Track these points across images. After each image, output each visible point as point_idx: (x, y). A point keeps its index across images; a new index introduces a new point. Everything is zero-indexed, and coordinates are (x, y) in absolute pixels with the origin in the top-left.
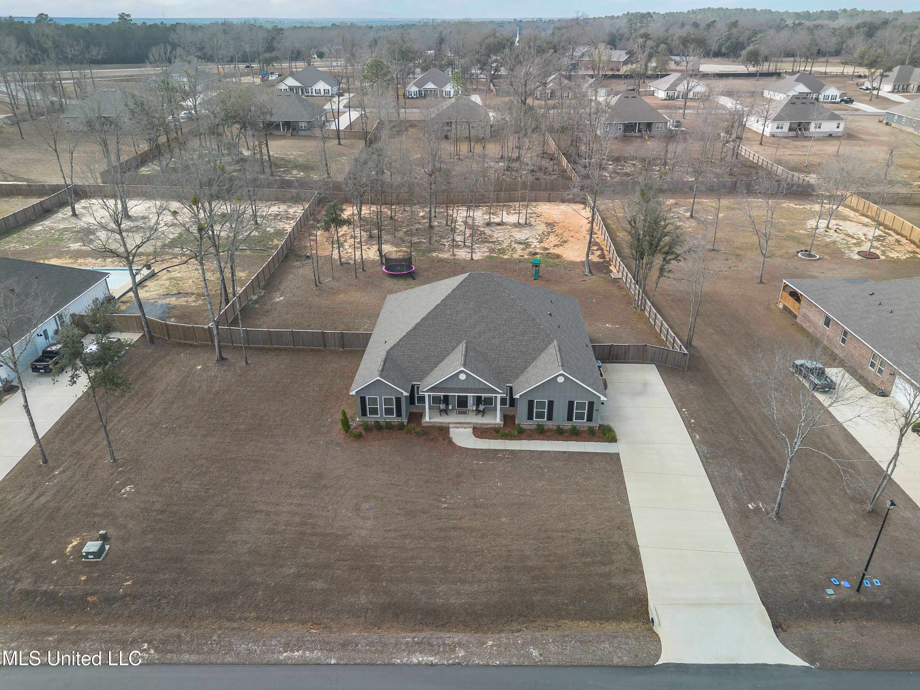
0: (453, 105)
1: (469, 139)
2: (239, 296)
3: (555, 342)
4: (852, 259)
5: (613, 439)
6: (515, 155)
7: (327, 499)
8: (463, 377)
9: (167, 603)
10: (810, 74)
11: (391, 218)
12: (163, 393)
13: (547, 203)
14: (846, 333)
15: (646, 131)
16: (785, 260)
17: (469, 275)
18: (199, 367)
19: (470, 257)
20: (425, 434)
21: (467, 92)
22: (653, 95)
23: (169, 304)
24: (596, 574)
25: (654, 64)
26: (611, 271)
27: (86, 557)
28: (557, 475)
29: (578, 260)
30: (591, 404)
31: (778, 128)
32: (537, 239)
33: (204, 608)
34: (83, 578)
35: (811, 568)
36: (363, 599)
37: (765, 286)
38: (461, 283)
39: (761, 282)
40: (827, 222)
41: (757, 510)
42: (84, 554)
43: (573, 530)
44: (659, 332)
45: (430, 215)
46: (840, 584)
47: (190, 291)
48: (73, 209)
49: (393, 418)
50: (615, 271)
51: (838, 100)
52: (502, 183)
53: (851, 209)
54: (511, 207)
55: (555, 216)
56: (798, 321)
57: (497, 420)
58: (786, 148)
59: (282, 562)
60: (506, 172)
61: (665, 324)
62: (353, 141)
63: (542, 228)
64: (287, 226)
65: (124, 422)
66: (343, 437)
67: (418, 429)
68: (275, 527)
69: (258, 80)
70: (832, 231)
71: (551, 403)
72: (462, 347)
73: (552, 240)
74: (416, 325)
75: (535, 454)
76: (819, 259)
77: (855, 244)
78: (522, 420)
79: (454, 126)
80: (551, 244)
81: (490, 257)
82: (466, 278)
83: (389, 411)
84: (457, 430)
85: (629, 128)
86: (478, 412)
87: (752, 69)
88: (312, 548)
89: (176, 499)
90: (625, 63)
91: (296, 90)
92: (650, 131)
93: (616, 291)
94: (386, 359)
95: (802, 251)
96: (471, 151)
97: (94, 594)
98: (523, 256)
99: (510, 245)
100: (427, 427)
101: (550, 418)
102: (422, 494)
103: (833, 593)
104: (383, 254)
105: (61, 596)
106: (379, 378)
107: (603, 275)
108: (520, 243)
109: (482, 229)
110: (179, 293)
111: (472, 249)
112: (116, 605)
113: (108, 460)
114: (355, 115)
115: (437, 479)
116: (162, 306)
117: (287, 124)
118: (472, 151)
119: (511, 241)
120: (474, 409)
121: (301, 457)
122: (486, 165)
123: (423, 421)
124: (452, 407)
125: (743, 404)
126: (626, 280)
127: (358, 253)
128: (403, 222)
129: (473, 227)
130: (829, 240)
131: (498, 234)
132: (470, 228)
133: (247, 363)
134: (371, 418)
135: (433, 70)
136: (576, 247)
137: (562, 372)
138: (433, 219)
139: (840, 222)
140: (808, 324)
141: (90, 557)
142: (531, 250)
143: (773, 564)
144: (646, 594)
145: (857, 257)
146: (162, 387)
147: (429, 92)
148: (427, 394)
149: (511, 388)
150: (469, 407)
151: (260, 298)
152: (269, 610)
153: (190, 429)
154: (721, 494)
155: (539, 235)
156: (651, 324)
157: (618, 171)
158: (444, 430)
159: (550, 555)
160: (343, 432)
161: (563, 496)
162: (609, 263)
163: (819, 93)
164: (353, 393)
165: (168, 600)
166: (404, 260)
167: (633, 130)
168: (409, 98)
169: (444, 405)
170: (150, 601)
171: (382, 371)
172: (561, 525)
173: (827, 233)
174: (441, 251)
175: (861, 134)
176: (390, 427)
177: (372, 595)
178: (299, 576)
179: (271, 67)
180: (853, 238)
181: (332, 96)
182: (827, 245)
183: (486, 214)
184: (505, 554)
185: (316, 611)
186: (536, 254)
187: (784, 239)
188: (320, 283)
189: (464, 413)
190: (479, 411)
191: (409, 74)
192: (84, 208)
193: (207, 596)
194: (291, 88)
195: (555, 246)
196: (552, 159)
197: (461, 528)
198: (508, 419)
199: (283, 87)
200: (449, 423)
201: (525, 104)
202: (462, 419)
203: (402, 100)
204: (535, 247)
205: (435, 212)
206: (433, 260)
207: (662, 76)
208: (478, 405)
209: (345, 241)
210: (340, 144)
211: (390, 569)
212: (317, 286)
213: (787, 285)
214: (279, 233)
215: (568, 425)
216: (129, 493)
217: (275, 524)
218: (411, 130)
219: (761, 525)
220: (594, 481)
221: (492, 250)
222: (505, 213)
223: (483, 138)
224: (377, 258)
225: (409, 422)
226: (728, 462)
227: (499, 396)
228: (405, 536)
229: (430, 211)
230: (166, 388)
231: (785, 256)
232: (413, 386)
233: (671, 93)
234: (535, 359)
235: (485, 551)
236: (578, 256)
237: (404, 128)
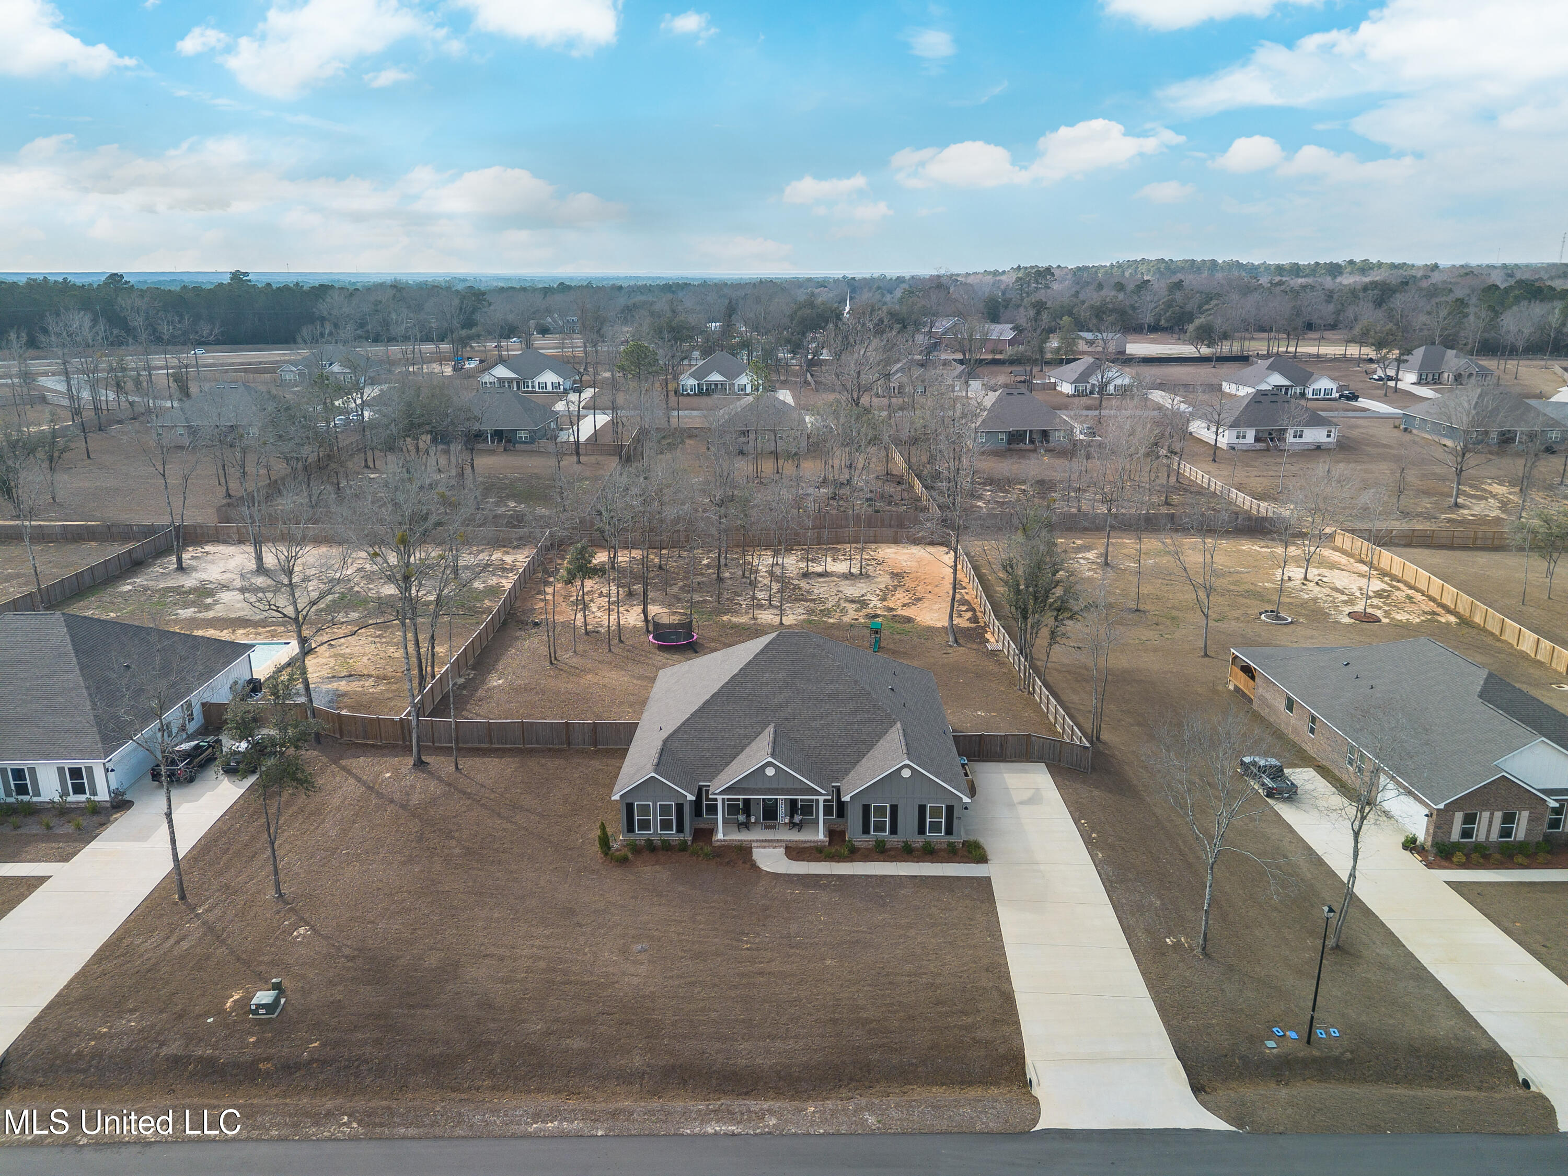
0: (750, 407)
1: (775, 454)
2: (440, 678)
3: (899, 725)
4: (1340, 623)
5: (982, 859)
6: (844, 477)
7: (582, 940)
8: (770, 771)
9: (369, 1070)
10: (1295, 357)
11: (660, 567)
12: (338, 809)
13: (893, 545)
14: (1313, 719)
15: (1042, 442)
16: (1241, 625)
17: (778, 635)
18: (388, 775)
19: (778, 621)
20: (718, 856)
21: (771, 388)
22: (1055, 389)
23: (337, 690)
24: (955, 1026)
25: (1055, 344)
26: (987, 641)
27: (255, 1012)
28: (904, 906)
29: (939, 625)
30: (950, 809)
31: (1238, 437)
32: (878, 595)
33: (420, 1075)
34: (251, 1040)
35: (1247, 1016)
36: (638, 1061)
37: (1211, 660)
38: (767, 645)
39: (1206, 655)
40: (1303, 571)
41: (1177, 946)
42: (253, 1007)
43: (925, 974)
44: (1053, 721)
45: (719, 562)
46: (1284, 1035)
47: (365, 672)
48: (180, 560)
49: (672, 834)
50: (992, 640)
51: (1335, 395)
52: (824, 516)
53: (1343, 553)
54: (839, 550)
55: (905, 564)
56: (1255, 706)
57: (821, 836)
58: (1252, 466)
59: (524, 1017)
60: (831, 502)
61: (1061, 710)
62: (600, 458)
63: (884, 580)
64: (504, 581)
65: (288, 847)
66: (600, 861)
67: (707, 849)
68: (512, 974)
69: (448, 371)
70: (1312, 584)
71: (894, 809)
72: (769, 733)
73: (901, 597)
74: (704, 704)
75: (873, 880)
76: (1291, 623)
77: (1345, 602)
78: (854, 834)
79: (752, 436)
80: (899, 603)
81: (809, 622)
82: (774, 639)
83: (666, 825)
84: (762, 850)
85: (1015, 438)
86: (793, 825)
87: (1205, 351)
88: (565, 1000)
89: (371, 942)
90: (1012, 342)
91: (509, 383)
92: (1048, 441)
93: (991, 666)
94: (662, 750)
95: (1267, 611)
96: (778, 472)
97: (268, 1059)
98: (857, 619)
99: (838, 605)
100: (720, 847)
101: (894, 831)
102: (715, 933)
103: (1275, 1046)
104: (650, 618)
105: (222, 1063)
106: (653, 774)
107: (975, 646)
108: (853, 601)
109: (797, 582)
110: (350, 676)
111: (781, 610)
112: (298, 1074)
113: (271, 894)
114: (603, 419)
115: (735, 913)
116: (328, 692)
117: (499, 435)
118: (780, 471)
119: (840, 599)
120: (787, 821)
121: (543, 888)
122: (801, 491)
123: (715, 838)
124: (756, 819)
125: (1170, 816)
126: (1008, 652)
127: (614, 617)
128: (678, 574)
129: (783, 580)
130: (1307, 596)
131: (820, 589)
132: (778, 581)
133: (457, 768)
134: (640, 835)
135: (718, 354)
136: (937, 606)
137: (907, 762)
138: (722, 568)
139: (1325, 572)
140: (1267, 710)
141: (261, 1011)
142: (869, 611)
143: (1195, 1010)
144: (1021, 1050)
145: (1347, 620)
146: (336, 801)
147: (713, 387)
148: (720, 797)
149: (838, 790)
150: (780, 820)
151: (469, 681)
152: (509, 1077)
153: (381, 856)
154: (1129, 926)
155: (881, 590)
156: (1042, 710)
157: (999, 499)
158: (744, 851)
159: (892, 1004)
160: (600, 855)
161: (912, 932)
162: (984, 629)
163: (1305, 386)
164: (616, 797)
165: (370, 1065)
166: (681, 625)
167: (1023, 440)
168: (683, 395)
169: (744, 816)
170: (346, 1067)
171: (658, 765)
172: (908, 967)
173: (1305, 587)
174: (736, 613)
175: (1367, 445)
176: (667, 847)
177: (649, 1055)
178: (548, 1033)
179: (468, 349)
180: (1343, 593)
181: (566, 392)
182: (1304, 604)
183: (801, 560)
184: (831, 1003)
185: (573, 1076)
186: (876, 616)
187: (1242, 595)
188: (556, 659)
189: (774, 827)
190: (795, 825)
191: (682, 359)
192: (194, 558)
193: (424, 1060)
194: (501, 381)
195: (904, 605)
196: (899, 483)
197: (769, 973)
198: (835, 835)
199: (487, 378)
200: (752, 841)
201: (857, 405)
202: (769, 835)
203: (673, 398)
204: (875, 606)
205: (726, 558)
206: (724, 626)
207: (1069, 361)
208: (792, 817)
209: (592, 601)
210: (579, 462)
211: (674, 1024)
212: (551, 663)
213: (1237, 656)
214: (493, 591)
215: (918, 841)
216: (304, 936)
217: (512, 971)
218: (688, 441)
219: (1181, 964)
220: (955, 913)
221: (811, 612)
222: (829, 560)
223: (796, 454)
224: (641, 624)
225: (695, 839)
226: (1142, 888)
227: (821, 798)
228: (693, 984)
229: (719, 555)
230: (342, 803)
231: (1242, 619)
232: (700, 789)
233: (1081, 386)
234: (871, 748)
235: (804, 1000)
236: (939, 620)
237: (679, 440)
